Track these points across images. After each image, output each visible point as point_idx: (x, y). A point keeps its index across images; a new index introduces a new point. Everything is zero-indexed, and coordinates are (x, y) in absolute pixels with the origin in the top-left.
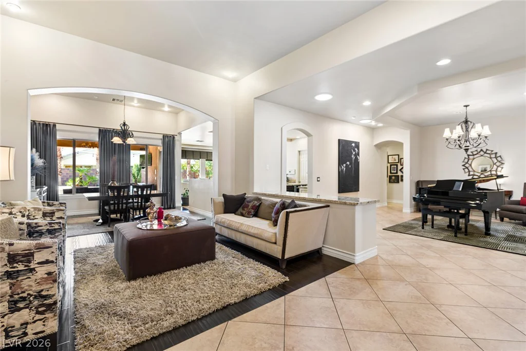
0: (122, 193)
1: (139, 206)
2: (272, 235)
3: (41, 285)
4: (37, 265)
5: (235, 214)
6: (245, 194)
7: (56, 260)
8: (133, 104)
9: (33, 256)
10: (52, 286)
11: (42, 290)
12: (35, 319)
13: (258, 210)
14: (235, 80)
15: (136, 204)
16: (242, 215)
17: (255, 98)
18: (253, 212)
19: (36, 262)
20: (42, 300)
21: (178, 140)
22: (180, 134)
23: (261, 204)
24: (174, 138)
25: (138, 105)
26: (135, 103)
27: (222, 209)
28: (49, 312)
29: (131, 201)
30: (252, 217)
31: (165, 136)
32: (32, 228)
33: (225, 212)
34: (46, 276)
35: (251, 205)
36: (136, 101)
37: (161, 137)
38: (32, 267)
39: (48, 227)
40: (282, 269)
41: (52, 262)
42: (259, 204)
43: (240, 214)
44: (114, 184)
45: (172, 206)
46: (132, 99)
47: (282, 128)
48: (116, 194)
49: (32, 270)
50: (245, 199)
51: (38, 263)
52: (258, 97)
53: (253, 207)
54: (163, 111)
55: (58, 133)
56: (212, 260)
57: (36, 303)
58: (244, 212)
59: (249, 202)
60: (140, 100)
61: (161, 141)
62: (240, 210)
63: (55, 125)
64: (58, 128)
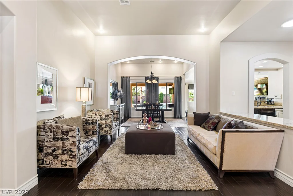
1: (157, 115)
2: (213, 148)
3: (71, 146)
4: (70, 137)
5: (200, 127)
6: (209, 113)
7: (76, 136)
9: (68, 133)
10: (74, 147)
11: (71, 148)
12: (69, 160)
13: (216, 126)
14: (208, 33)
15: (155, 114)
16: (204, 128)
17: (221, 42)
18: (212, 127)
19: (69, 136)
20: (71, 152)
21: (183, 79)
22: (184, 75)
23: (219, 121)
24: (181, 77)
25: (162, 62)
26: (160, 62)
27: (193, 122)
28: (73, 158)
30: (211, 130)
31: (176, 77)
32: (87, 121)
33: (195, 125)
34: (72, 142)
35: (211, 121)
36: (160, 61)
37: (174, 78)
38: (68, 138)
39: (92, 122)
40: (219, 177)
41: (74, 137)
42: (217, 121)
43: (203, 126)
44: (148, 103)
45: (180, 117)
46: (158, 59)
47: (249, 61)
48: (146, 108)
49: (68, 139)
50: (209, 116)
51: (70, 136)
52: (222, 41)
53: (212, 124)
54: (174, 63)
55: (131, 80)
56: (172, 155)
57: (69, 153)
58: (206, 126)
59: (211, 119)
60: (162, 60)
61: (174, 80)
62: (204, 124)
63: (130, 77)
64: (131, 78)
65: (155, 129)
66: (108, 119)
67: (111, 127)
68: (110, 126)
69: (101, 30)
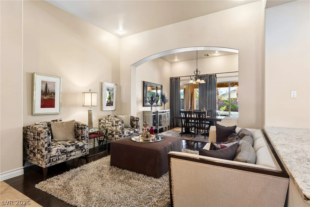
0: (201, 116)
4: (41, 139)
6: (236, 127)
8: (215, 54)
17: (265, 8)
19: (41, 137)
25: (219, 54)
26: (217, 54)
29: (204, 122)
36: (217, 52)
55: (181, 82)
60: (220, 52)
63: (179, 78)
64: (181, 79)
65: (149, 142)
66: (118, 125)
67: (120, 135)
68: (120, 133)
69: (121, 31)
